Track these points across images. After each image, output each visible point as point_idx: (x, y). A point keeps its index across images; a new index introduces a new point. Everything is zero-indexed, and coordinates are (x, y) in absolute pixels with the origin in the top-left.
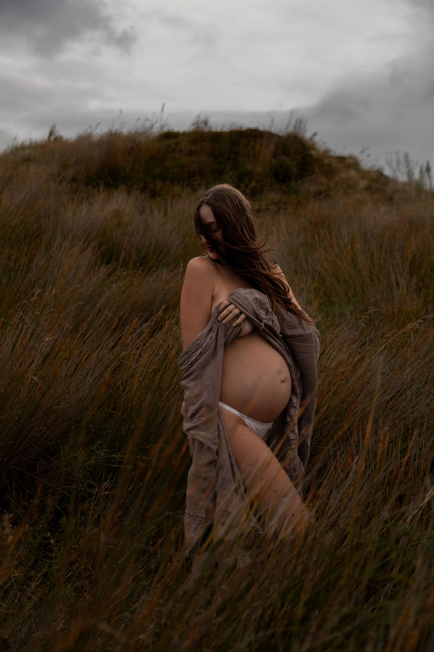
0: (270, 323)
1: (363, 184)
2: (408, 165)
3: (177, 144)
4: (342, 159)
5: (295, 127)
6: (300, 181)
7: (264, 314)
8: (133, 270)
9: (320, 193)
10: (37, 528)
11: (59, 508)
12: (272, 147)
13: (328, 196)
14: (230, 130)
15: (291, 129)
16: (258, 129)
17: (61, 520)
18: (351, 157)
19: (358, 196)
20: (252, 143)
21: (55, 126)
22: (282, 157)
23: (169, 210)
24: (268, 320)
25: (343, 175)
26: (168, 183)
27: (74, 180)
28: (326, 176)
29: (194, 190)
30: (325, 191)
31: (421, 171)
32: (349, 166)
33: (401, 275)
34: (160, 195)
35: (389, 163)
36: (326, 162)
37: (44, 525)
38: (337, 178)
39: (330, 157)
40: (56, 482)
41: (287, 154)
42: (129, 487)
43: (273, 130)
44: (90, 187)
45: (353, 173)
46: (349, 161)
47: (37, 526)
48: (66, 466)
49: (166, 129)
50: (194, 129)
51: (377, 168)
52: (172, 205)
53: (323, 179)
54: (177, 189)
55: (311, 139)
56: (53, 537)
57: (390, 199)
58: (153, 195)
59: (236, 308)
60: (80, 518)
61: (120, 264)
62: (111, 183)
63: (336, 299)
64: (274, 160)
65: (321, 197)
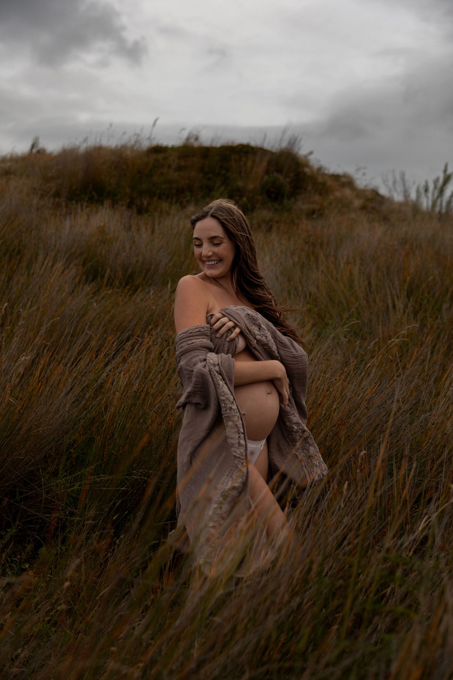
0: (264, 339)
1: (357, 203)
2: (404, 185)
3: (165, 159)
4: (336, 177)
5: (289, 143)
6: (292, 200)
7: (257, 330)
8: (118, 288)
9: (313, 212)
10: (14, 559)
11: (39, 538)
12: (264, 164)
13: (321, 215)
14: (222, 145)
15: (284, 145)
16: (250, 145)
17: (40, 550)
18: (345, 176)
19: (353, 215)
20: (244, 159)
21: (39, 138)
22: (275, 174)
23: (156, 227)
24: (261, 335)
25: (337, 194)
26: (155, 199)
27: (57, 194)
28: (320, 194)
29: (183, 207)
30: (319, 210)
31: (418, 191)
32: (343, 185)
33: (398, 297)
34: (147, 211)
35: (385, 181)
36: (320, 180)
37: (23, 556)
38: (331, 197)
39: (325, 175)
40: (35, 510)
41: (280, 171)
42: (114, 516)
43: (267, 146)
44: (74, 202)
45: (347, 192)
46: (344, 180)
47: (15, 557)
48: (47, 493)
49: (154, 143)
50: (184, 144)
51: (371, 187)
52: (160, 223)
53: (317, 198)
54: (165, 205)
55: (306, 156)
56: (32, 569)
57: (385, 219)
58: (140, 212)
59: (230, 320)
60: (61, 548)
61: (105, 282)
62: (96, 197)
63: (330, 322)
64: (266, 177)
65: (315, 216)
